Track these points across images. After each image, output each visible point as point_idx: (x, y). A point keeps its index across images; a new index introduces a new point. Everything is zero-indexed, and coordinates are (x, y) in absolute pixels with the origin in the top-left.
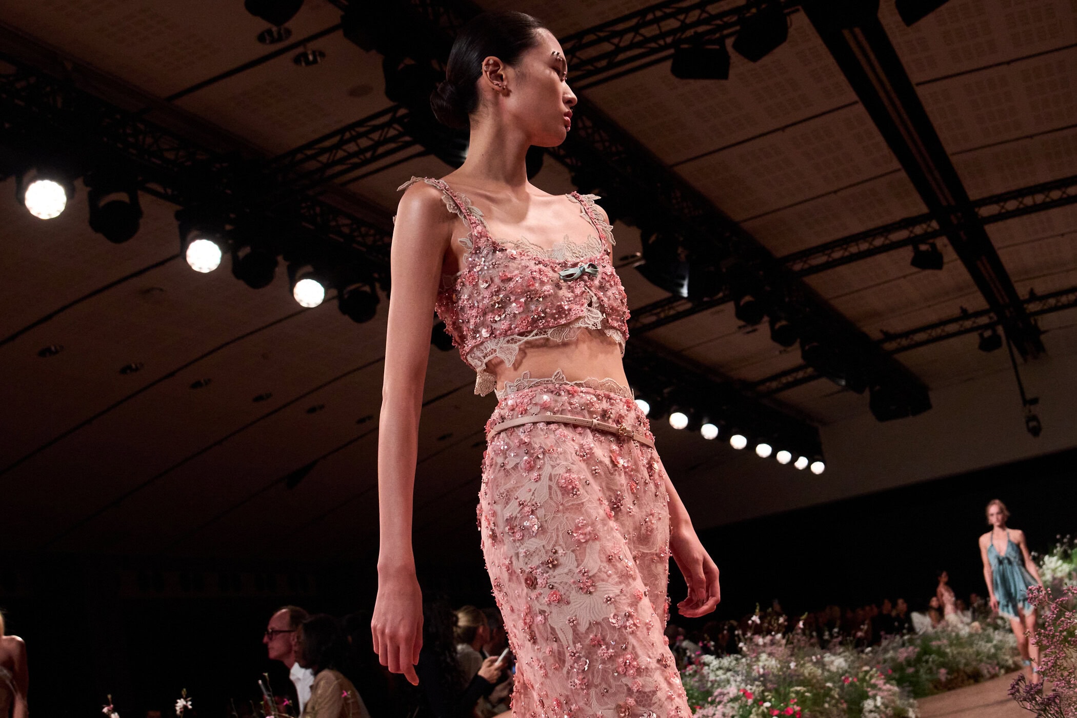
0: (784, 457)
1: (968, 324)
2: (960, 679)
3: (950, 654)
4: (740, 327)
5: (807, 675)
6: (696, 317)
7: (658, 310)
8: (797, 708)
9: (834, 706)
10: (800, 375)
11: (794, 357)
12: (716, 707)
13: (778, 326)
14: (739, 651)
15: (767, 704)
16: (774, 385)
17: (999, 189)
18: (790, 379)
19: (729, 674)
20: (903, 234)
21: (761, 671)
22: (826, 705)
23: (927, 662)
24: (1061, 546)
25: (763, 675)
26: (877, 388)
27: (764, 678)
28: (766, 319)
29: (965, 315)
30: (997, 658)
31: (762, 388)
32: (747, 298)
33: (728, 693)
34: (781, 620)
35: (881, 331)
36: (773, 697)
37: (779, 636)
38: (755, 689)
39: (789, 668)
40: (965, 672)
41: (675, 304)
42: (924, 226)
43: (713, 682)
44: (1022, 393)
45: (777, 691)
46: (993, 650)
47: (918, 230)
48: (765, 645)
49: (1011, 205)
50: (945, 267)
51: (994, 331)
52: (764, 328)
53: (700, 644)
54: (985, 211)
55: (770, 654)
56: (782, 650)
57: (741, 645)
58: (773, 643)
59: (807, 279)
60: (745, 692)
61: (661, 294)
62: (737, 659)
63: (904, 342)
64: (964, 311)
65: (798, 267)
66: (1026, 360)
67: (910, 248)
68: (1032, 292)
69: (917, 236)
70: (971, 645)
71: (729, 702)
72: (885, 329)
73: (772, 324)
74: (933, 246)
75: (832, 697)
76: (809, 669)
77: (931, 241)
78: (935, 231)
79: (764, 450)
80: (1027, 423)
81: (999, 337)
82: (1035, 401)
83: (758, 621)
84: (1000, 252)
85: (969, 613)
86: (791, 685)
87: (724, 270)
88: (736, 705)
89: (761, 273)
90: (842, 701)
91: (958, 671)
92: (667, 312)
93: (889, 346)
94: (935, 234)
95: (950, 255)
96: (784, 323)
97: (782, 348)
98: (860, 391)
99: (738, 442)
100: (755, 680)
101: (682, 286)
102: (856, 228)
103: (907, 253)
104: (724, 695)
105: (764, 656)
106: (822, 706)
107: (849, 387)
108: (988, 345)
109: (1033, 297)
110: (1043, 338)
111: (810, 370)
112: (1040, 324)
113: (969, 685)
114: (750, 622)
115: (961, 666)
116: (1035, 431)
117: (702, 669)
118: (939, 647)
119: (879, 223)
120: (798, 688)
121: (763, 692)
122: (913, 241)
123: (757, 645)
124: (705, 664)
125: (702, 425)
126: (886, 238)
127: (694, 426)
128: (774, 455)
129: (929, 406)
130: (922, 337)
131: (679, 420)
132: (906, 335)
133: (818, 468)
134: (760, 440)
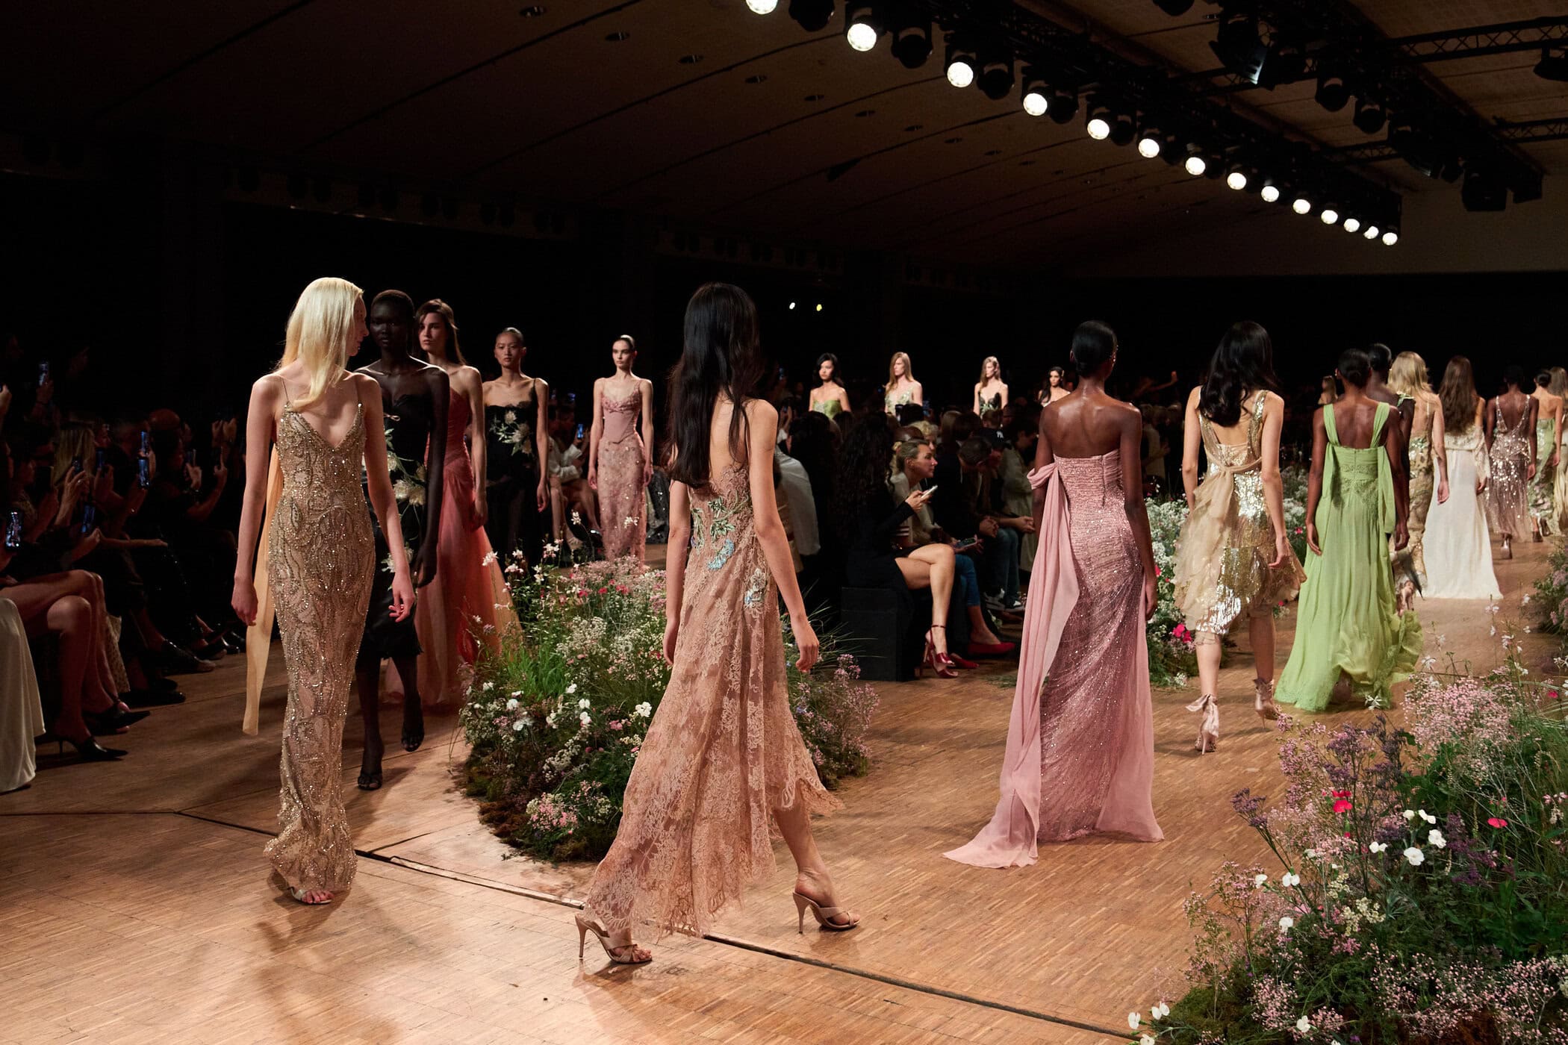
0: (1352, 225)
13: (1363, 110)
18: (1375, 152)
20: (1532, 35)
26: (1476, 176)
28: (1352, 102)
32: (1334, 80)
35: (1495, 117)
47: (1555, 33)
63: (1524, 133)
67: (1539, 52)
69: (1552, 39)
72: (1498, 115)
73: (1358, 107)
77: (1566, 47)
79: (1330, 217)
96: (1372, 107)
98: (1452, 179)
99: (1302, 206)
101: (1255, 72)
103: (1533, 56)
107: (1436, 176)
122: (1545, 45)
125: (1263, 187)
126: (1514, 36)
127: (1254, 187)
128: (1340, 222)
129: (1538, 195)
130: (1542, 131)
131: (1237, 181)
132: (1524, 126)
133: (1390, 239)
134: (1329, 204)
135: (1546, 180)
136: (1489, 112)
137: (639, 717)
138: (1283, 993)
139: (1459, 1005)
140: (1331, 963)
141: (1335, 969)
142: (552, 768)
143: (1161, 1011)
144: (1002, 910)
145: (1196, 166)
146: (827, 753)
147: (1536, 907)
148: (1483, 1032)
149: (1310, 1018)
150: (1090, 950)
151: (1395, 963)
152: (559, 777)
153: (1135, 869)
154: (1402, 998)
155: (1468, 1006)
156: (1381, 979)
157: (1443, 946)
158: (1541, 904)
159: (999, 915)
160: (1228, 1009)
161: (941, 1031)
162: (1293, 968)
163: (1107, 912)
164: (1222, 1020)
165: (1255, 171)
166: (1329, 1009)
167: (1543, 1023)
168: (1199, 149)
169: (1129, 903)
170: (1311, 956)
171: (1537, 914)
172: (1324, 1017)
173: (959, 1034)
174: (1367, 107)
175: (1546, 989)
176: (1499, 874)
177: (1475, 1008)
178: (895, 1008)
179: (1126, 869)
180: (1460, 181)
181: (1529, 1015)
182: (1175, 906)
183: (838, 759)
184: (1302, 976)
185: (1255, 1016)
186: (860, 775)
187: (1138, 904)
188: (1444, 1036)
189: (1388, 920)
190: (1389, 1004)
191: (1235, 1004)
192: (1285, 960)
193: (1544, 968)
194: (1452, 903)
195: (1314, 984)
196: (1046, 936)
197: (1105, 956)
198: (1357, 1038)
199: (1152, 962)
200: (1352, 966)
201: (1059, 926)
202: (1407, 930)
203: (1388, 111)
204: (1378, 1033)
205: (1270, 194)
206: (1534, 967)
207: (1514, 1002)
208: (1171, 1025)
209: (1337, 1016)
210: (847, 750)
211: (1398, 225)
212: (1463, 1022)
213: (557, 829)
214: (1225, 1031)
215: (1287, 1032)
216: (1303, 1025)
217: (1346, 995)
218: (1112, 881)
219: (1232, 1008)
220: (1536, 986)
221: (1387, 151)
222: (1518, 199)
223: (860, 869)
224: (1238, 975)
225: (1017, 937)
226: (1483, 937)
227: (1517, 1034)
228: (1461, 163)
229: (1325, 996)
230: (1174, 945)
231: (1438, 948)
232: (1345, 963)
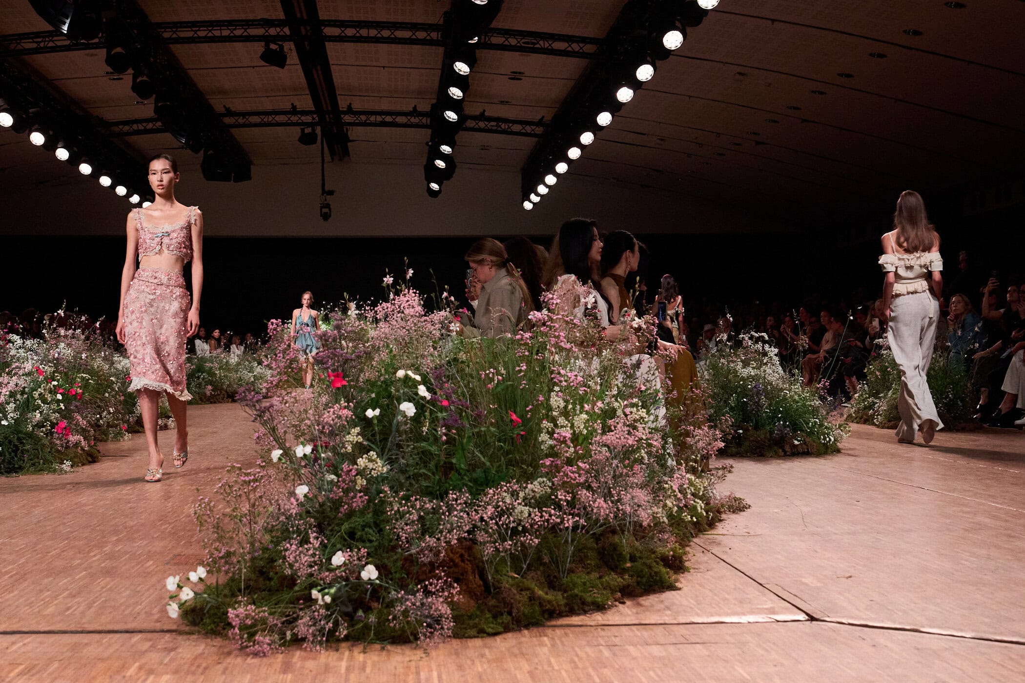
0: (121, 191)
1: (294, 119)
2: (222, 396)
3: (218, 376)
4: (107, 73)
5: (96, 367)
6: (70, 54)
7: (40, 40)
8: (79, 391)
9: (113, 396)
10: (150, 126)
11: (147, 109)
12: (11, 377)
13: (138, 80)
14: (42, 337)
15: (55, 383)
16: (126, 128)
17: (344, 16)
18: (141, 127)
19: (29, 353)
20: (260, 31)
21: (56, 355)
22: (107, 395)
23: (199, 378)
24: (324, 311)
25: (57, 359)
26: (211, 152)
27: (57, 362)
28: (131, 71)
29: (294, 111)
30: (254, 386)
31: (116, 129)
32: (119, 50)
33: (25, 368)
34: (83, 318)
35: (224, 106)
36: (61, 377)
37: (78, 331)
38: (48, 369)
39: (81, 359)
40: (226, 391)
41: (55, 38)
42: (278, 29)
43: (13, 357)
44: (323, 185)
45: (66, 374)
46: (252, 379)
47: (273, 31)
48: (66, 336)
49: (350, 32)
50: (286, 67)
51: (314, 130)
52: (128, 78)
53: (9, 324)
54: (328, 31)
55: (69, 345)
56: (78, 344)
57: (44, 331)
58: (73, 337)
59: (174, 47)
60: (38, 370)
61: (45, 26)
62: (39, 344)
63: (241, 120)
64: (294, 107)
65: (166, 35)
66: (333, 159)
67: (263, 44)
68: (350, 106)
69: (270, 36)
70: (236, 371)
71: (23, 375)
72: (227, 106)
73: (135, 77)
74: (281, 47)
75: (113, 389)
76: (98, 363)
77: (280, 43)
78: (286, 36)
79: (105, 181)
80: (322, 208)
81: (316, 135)
82: (331, 193)
83: (63, 315)
84: (333, 68)
85: (242, 348)
86: (79, 372)
87: (104, 20)
88: (28, 379)
89: (136, 31)
90: (121, 394)
91: (222, 389)
92: (46, 43)
93: (228, 120)
94: (285, 38)
95: (293, 58)
96: (145, 78)
97: (140, 100)
98: (196, 151)
99: (85, 169)
100: (50, 362)
101: (64, 23)
102: (222, 16)
103: (259, 47)
104: (20, 368)
105: (62, 345)
106: (103, 395)
107: (187, 145)
108: (307, 139)
109: (350, 110)
110: (349, 144)
111: (159, 124)
112: (349, 134)
113: (228, 402)
114: (56, 314)
115: (225, 387)
116: (326, 217)
117: (7, 344)
118: (211, 368)
119: (243, 16)
120: (84, 375)
121: (54, 372)
122: (267, 40)
123: (59, 336)
124: (10, 341)
125: (57, 148)
126: (246, 30)
127: (50, 147)
128: (113, 187)
129: (249, 178)
130: (256, 120)
131: (37, 139)
132: (244, 114)
134: (104, 171)
135: (253, 169)
136: (220, 102)
174: (141, 79)
185: (286, 573)
205: (62, 154)
222: (236, 180)
232: (352, 521)
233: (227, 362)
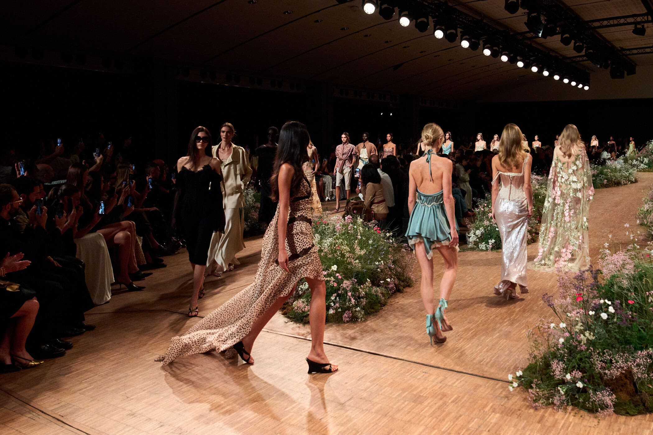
0: (574, 84)
2: (611, 184)
3: (610, 175)
20: (632, 20)
26: (614, 66)
28: (573, 42)
32: (567, 35)
35: (621, 47)
40: (614, 182)
42: (641, 18)
46: (628, 175)
47: (639, 19)
50: (646, 35)
67: (633, 26)
69: (638, 21)
73: (575, 44)
74: (643, 26)
77: (643, 24)
79: (566, 81)
94: (645, 22)
95: (649, 30)
98: (606, 69)
99: (557, 78)
101: (539, 33)
103: (632, 27)
107: (601, 68)
122: (636, 23)
125: (543, 71)
126: (625, 20)
127: (540, 71)
128: (570, 83)
129: (634, 73)
130: (635, 51)
131: (535, 69)
132: (629, 50)
133: (586, 88)
134: (566, 76)
135: (637, 68)
136: (618, 45)
137: (333, 271)
138: (561, 365)
139: (621, 367)
140: (577, 354)
141: (578, 356)
142: (302, 289)
143: (519, 373)
144: (463, 336)
145: (520, 64)
146: (399, 279)
147: (644, 331)
148: (628, 376)
149: (571, 374)
150: (494, 350)
151: (599, 353)
152: (304, 293)
153: (508, 318)
154: (601, 366)
155: (623, 367)
156: (594, 360)
157: (614, 346)
158: (646, 330)
159: (462, 338)
160: (542, 371)
161: (443, 382)
162: (564, 356)
163: (499, 335)
164: (540, 375)
165: (541, 66)
166: (577, 371)
167: (648, 371)
168: (521, 59)
169: (506, 331)
170: (570, 351)
171: (645, 333)
172: (575, 374)
173: (450, 384)
174: (578, 44)
175: (649, 361)
176: (632, 320)
177: (625, 368)
178: (426, 375)
179: (505, 319)
180: (609, 68)
181: (643, 370)
182: (523, 332)
183: (403, 281)
184: (567, 358)
185: (552, 374)
186: (411, 287)
187: (510, 332)
188: (616, 378)
189: (596, 338)
190: (597, 368)
191: (545, 369)
192: (561, 353)
193: (648, 353)
194: (617, 330)
195: (571, 361)
196: (478, 345)
197: (499, 352)
198: (586, 380)
199: (515, 354)
200: (584, 354)
201: (482, 341)
202: (602, 341)
203: (585, 45)
204: (593, 378)
205: (546, 73)
206: (645, 353)
207: (638, 365)
208: (523, 378)
209: (579, 373)
210: (406, 278)
211: (589, 83)
212: (622, 373)
213: (304, 312)
214: (542, 379)
215: (562, 379)
216: (568, 377)
217: (582, 365)
218: (500, 324)
219: (544, 371)
220: (645, 359)
221: (585, 58)
222: (628, 75)
223: (412, 322)
224: (545, 358)
225: (468, 346)
226: (627, 342)
227: (639, 376)
228: (609, 62)
229: (575, 366)
230: (523, 347)
231: (612, 347)
232: (582, 354)
233: (616, 167)
